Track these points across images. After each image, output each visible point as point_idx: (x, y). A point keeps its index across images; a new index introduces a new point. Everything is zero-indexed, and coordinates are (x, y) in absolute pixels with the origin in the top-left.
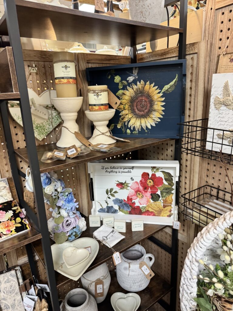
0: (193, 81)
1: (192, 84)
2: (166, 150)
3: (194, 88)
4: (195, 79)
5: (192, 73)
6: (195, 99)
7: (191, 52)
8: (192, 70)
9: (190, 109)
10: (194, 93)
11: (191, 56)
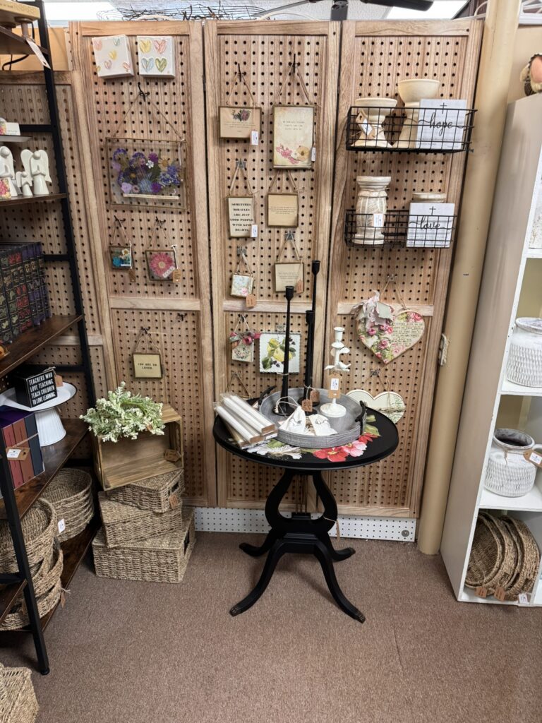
0: (71, 120)
1: (69, 124)
2: (45, 221)
3: (74, 131)
4: (73, 118)
5: (67, 110)
6: (78, 144)
7: (62, 83)
8: (67, 106)
9: (72, 158)
10: (75, 137)
11: (62, 87)
